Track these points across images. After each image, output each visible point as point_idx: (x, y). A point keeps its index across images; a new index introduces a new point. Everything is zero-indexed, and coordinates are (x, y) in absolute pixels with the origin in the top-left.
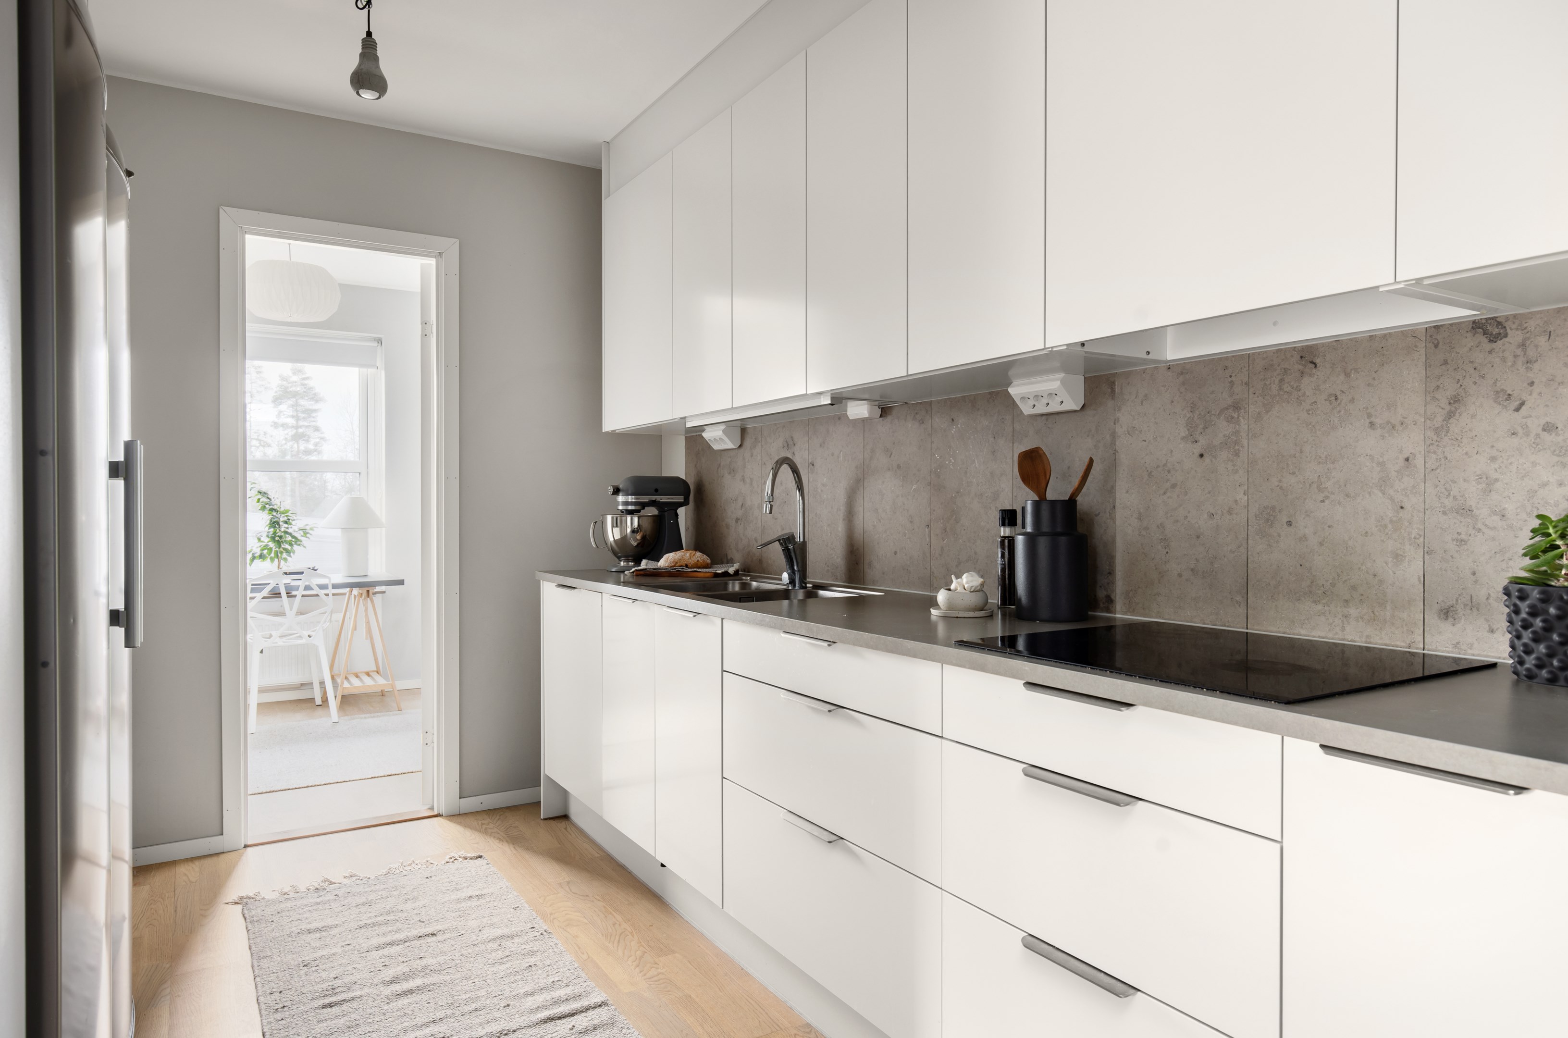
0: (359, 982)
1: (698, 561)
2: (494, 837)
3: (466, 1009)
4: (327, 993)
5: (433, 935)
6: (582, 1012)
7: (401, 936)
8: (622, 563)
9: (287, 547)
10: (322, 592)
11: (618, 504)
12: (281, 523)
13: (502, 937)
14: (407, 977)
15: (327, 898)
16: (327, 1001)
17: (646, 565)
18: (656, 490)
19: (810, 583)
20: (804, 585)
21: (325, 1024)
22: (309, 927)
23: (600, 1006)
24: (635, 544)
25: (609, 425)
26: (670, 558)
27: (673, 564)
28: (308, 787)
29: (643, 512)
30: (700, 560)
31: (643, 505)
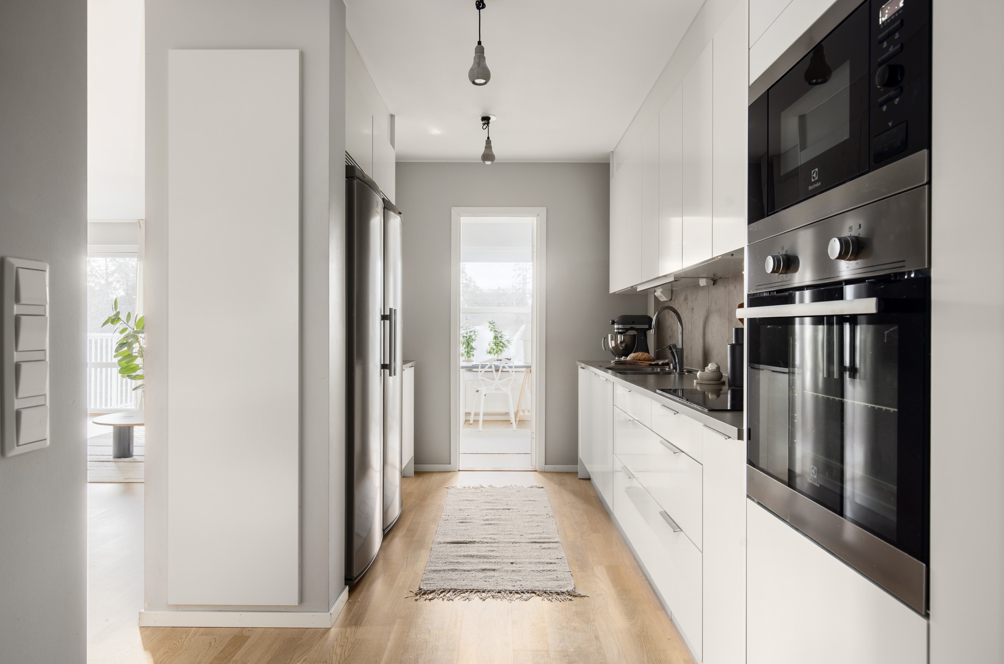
0: (475, 518)
1: (645, 357)
2: (554, 482)
3: (507, 533)
4: (463, 519)
5: (509, 509)
6: (548, 543)
7: (497, 508)
8: (616, 358)
9: (501, 348)
10: (510, 370)
11: (614, 329)
12: (499, 338)
13: (533, 515)
14: (492, 520)
15: (478, 491)
16: (462, 521)
17: (624, 359)
18: (633, 322)
19: (686, 369)
20: (682, 370)
21: (458, 527)
22: (467, 499)
23: (556, 542)
24: (621, 349)
25: (612, 291)
26: (632, 355)
27: (632, 359)
28: (491, 454)
29: (627, 333)
30: (646, 357)
31: (627, 330)
